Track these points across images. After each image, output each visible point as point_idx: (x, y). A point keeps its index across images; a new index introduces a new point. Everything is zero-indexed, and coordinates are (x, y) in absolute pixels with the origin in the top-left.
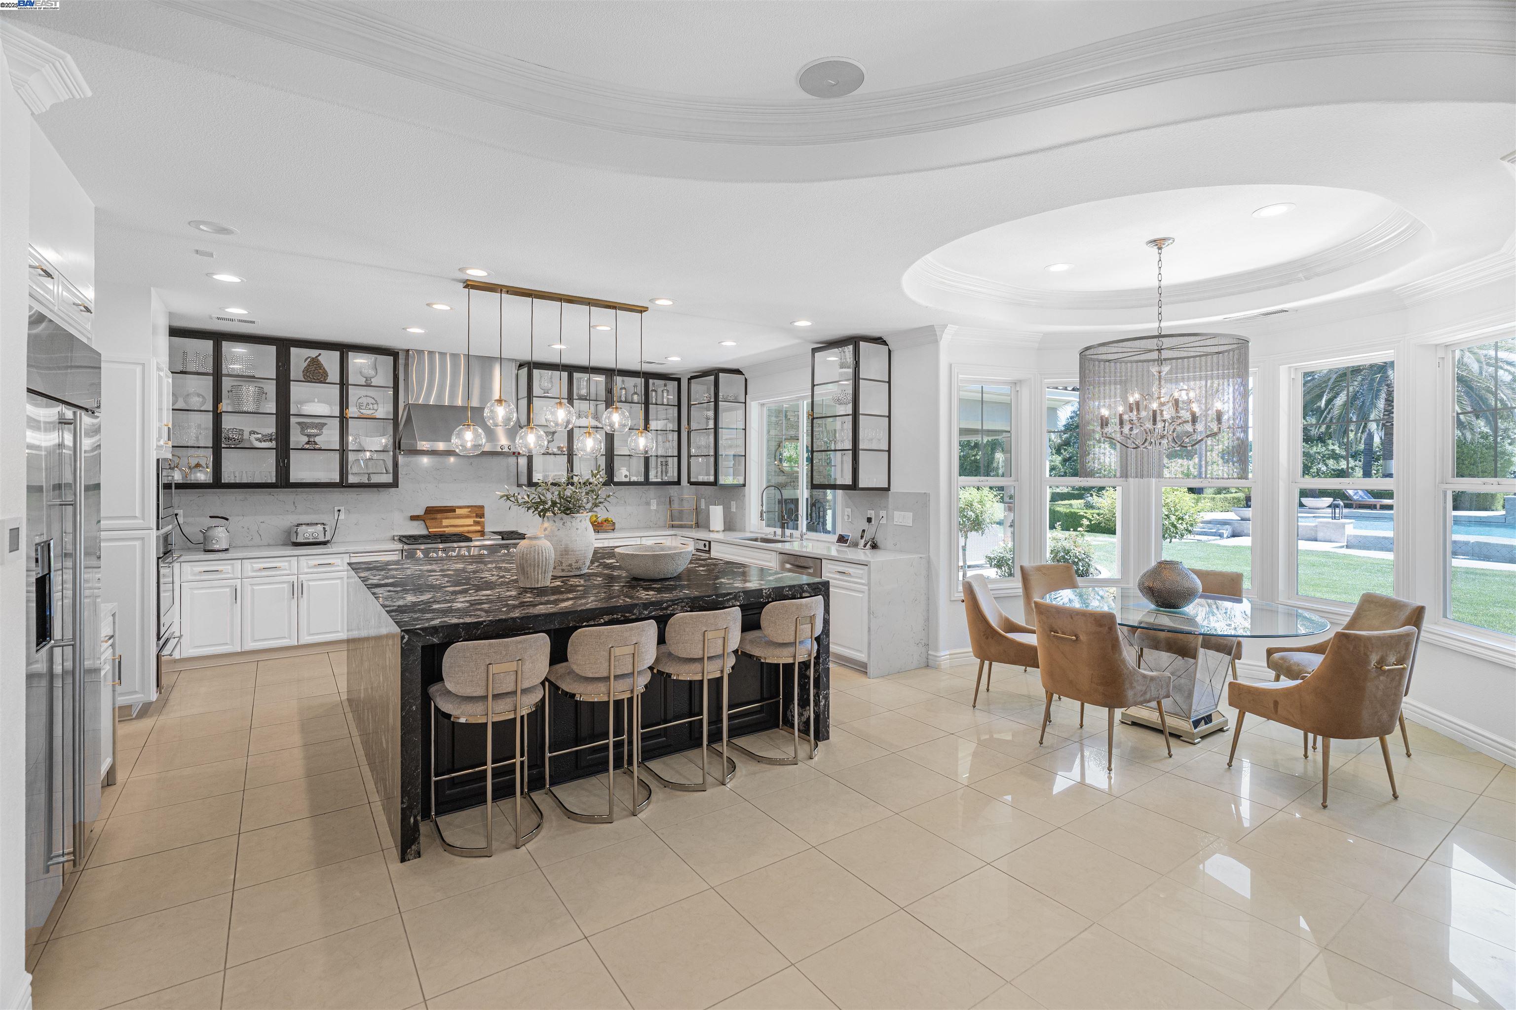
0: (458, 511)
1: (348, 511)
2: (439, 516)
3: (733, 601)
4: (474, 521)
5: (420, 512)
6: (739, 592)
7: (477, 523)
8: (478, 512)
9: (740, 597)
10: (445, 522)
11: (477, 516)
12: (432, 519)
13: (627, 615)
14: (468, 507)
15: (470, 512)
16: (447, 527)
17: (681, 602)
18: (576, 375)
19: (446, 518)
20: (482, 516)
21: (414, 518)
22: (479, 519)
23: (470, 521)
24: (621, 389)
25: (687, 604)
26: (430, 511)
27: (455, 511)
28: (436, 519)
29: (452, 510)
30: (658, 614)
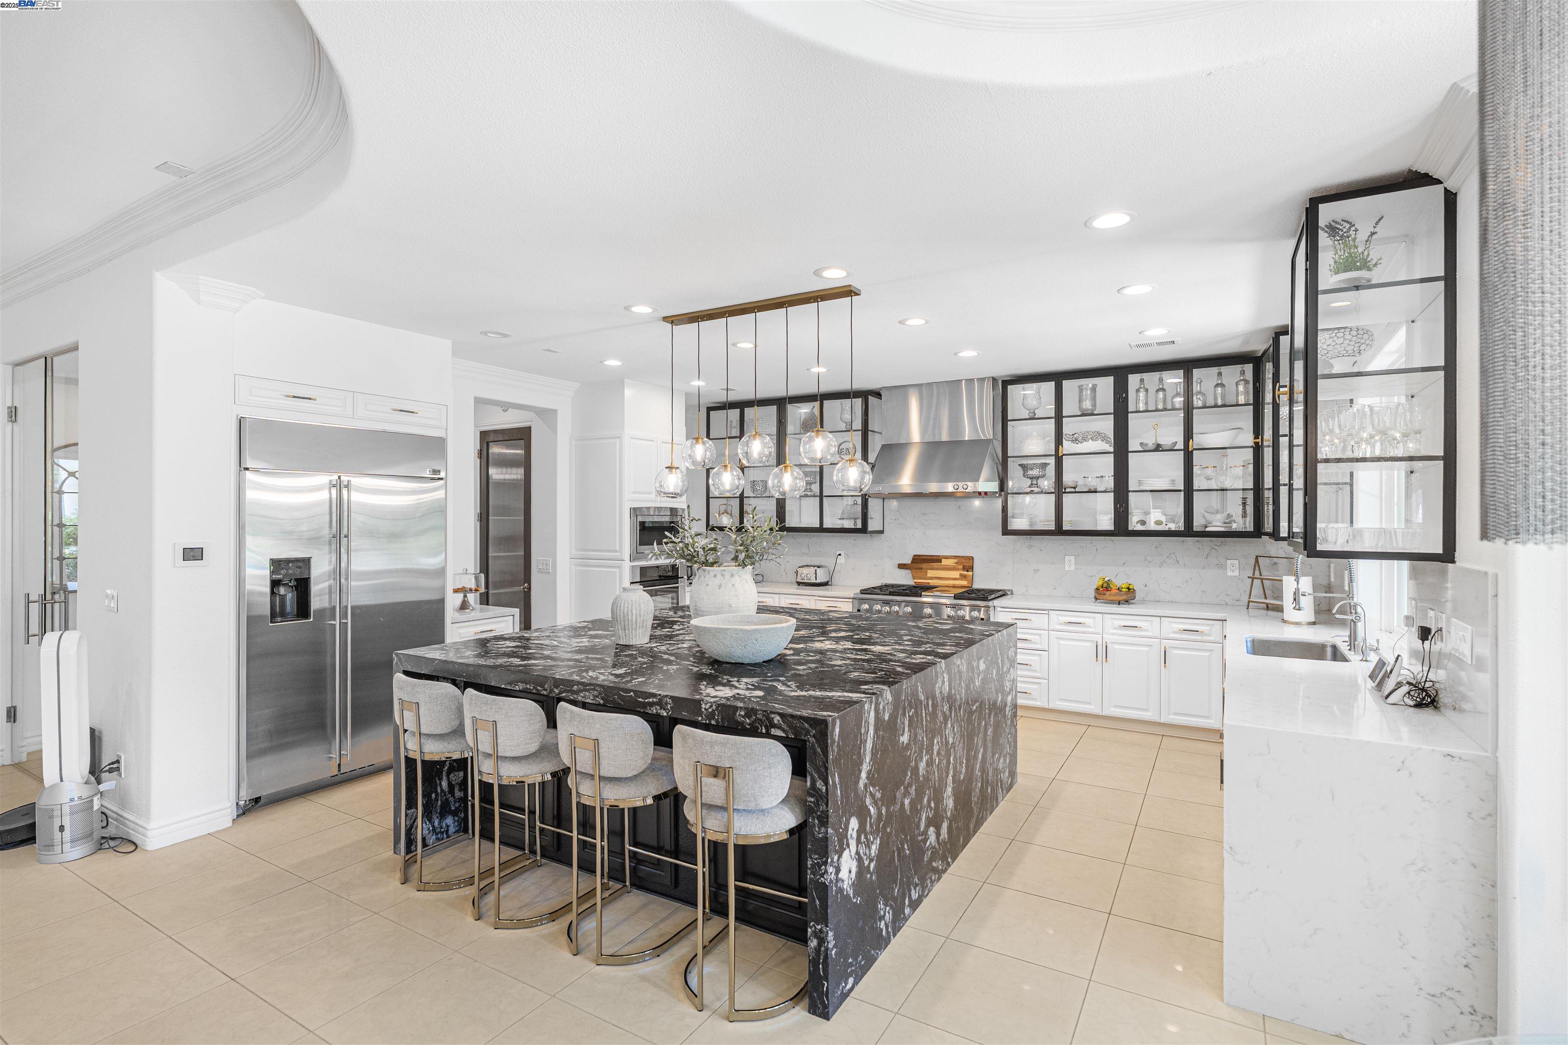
0: (944, 562)
1: (847, 556)
2: (924, 566)
3: (658, 708)
4: (961, 575)
5: (908, 560)
6: (667, 696)
7: (963, 577)
8: (967, 564)
9: (666, 704)
10: (930, 573)
11: (964, 569)
12: (917, 569)
13: (539, 688)
14: (955, 557)
15: (956, 563)
16: (931, 578)
17: (592, 689)
18: (1065, 383)
19: (932, 569)
20: (971, 568)
21: (902, 566)
22: (966, 573)
23: (956, 574)
24: (1157, 391)
25: (600, 694)
26: (916, 559)
27: (940, 561)
28: (921, 569)
29: (937, 560)
30: (568, 696)
